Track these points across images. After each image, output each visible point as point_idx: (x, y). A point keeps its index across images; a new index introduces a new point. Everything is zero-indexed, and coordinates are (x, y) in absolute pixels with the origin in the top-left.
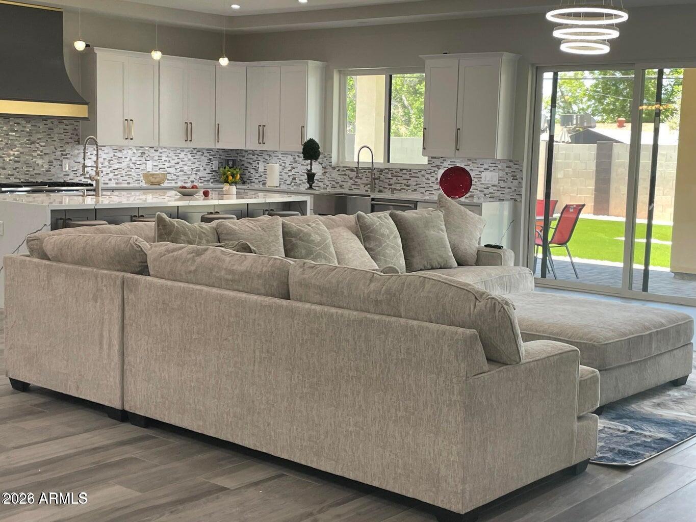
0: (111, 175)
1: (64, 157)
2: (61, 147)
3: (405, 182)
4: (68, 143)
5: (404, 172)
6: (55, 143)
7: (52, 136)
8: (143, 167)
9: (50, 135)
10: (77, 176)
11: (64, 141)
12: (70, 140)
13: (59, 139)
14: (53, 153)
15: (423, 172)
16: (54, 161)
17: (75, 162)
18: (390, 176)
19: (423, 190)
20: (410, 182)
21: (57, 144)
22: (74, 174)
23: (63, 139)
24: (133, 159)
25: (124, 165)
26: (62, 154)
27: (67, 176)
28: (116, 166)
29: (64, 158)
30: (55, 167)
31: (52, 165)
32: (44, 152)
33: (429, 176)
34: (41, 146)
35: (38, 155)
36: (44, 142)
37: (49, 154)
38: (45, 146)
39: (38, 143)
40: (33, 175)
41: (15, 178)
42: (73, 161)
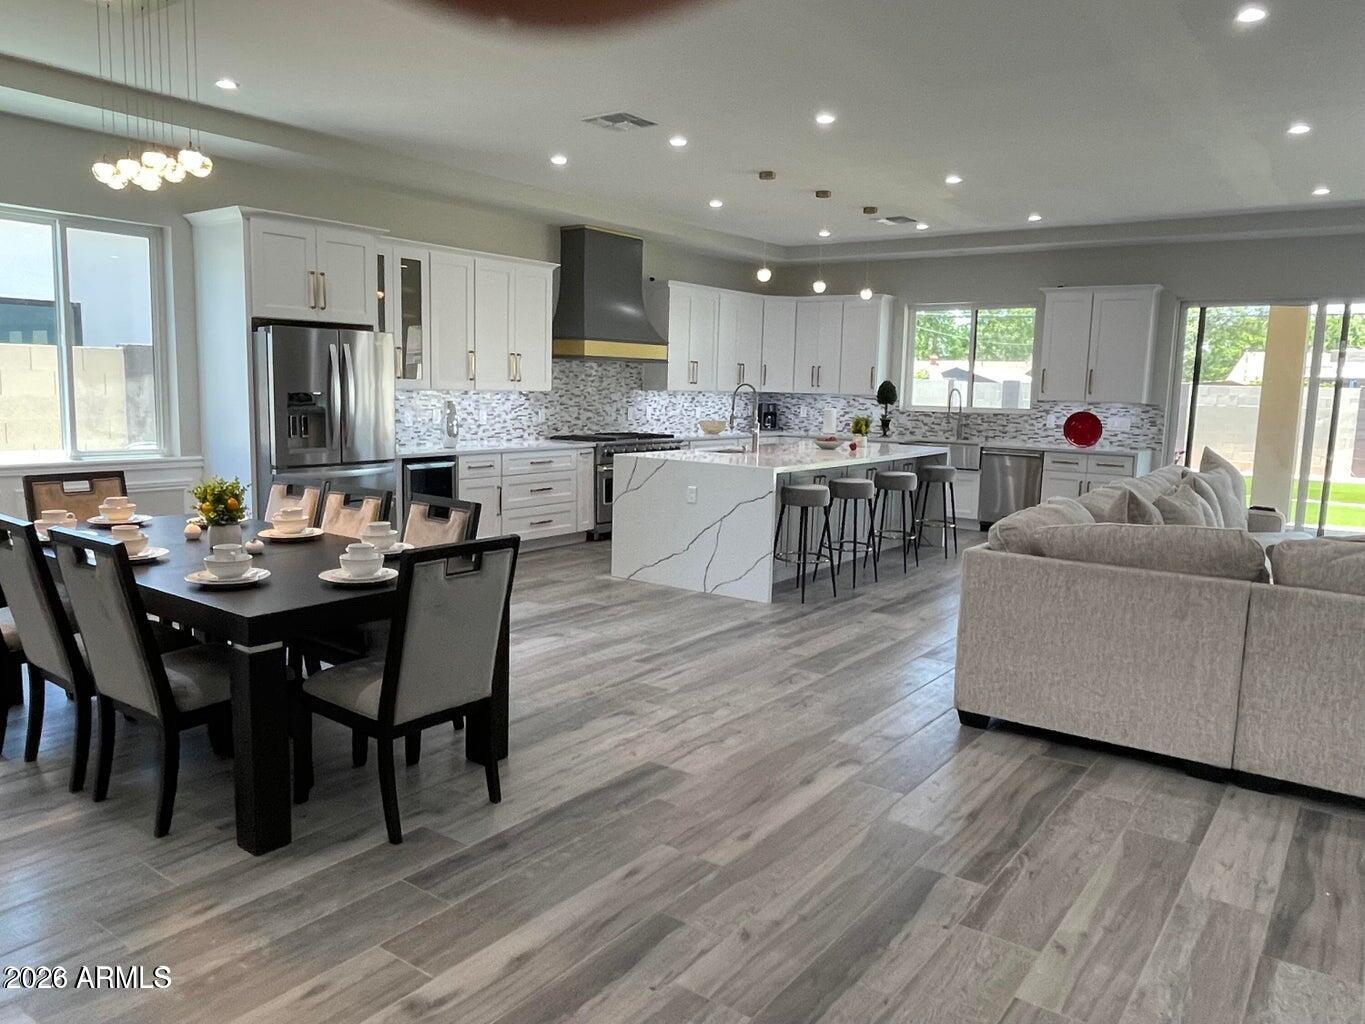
0: (667, 423)
1: (629, 404)
2: (627, 393)
3: (1001, 428)
4: (632, 389)
5: (999, 417)
6: (622, 389)
7: (620, 380)
8: (692, 413)
9: (618, 379)
10: (639, 426)
11: (630, 387)
12: (634, 386)
13: (626, 385)
14: (620, 399)
15: (1025, 418)
16: (620, 409)
17: (638, 410)
18: (980, 422)
19: (1025, 438)
20: (1007, 429)
21: (624, 390)
22: (637, 423)
23: (629, 385)
24: (686, 405)
25: (678, 411)
28: (670, 414)
29: (629, 406)
31: (619, 414)
32: (613, 398)
33: (1034, 422)
34: (611, 393)
35: (608, 403)
36: (613, 388)
37: (616, 401)
38: (614, 393)
39: (608, 390)
40: (603, 426)
41: (588, 430)
42: (636, 408)
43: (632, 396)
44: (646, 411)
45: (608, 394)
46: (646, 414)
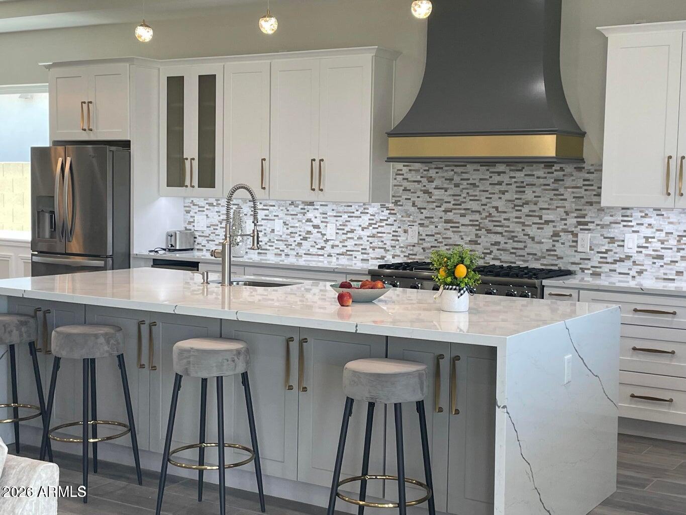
2: (576, 210)
6: (566, 204)
7: (562, 191)
9: (557, 190)
10: (607, 263)
13: (574, 197)
14: (562, 219)
16: (561, 234)
17: (605, 238)
21: (570, 205)
22: (601, 258)
23: (583, 197)
26: (579, 223)
27: (586, 262)
29: (581, 229)
30: (563, 244)
31: (558, 241)
32: (545, 217)
34: (541, 209)
35: (534, 223)
36: (546, 202)
37: (553, 221)
38: (548, 209)
39: (536, 204)
40: (524, 256)
41: (493, 259)
42: (599, 235)
43: (590, 214)
44: (623, 241)
45: (534, 211)
46: (623, 246)
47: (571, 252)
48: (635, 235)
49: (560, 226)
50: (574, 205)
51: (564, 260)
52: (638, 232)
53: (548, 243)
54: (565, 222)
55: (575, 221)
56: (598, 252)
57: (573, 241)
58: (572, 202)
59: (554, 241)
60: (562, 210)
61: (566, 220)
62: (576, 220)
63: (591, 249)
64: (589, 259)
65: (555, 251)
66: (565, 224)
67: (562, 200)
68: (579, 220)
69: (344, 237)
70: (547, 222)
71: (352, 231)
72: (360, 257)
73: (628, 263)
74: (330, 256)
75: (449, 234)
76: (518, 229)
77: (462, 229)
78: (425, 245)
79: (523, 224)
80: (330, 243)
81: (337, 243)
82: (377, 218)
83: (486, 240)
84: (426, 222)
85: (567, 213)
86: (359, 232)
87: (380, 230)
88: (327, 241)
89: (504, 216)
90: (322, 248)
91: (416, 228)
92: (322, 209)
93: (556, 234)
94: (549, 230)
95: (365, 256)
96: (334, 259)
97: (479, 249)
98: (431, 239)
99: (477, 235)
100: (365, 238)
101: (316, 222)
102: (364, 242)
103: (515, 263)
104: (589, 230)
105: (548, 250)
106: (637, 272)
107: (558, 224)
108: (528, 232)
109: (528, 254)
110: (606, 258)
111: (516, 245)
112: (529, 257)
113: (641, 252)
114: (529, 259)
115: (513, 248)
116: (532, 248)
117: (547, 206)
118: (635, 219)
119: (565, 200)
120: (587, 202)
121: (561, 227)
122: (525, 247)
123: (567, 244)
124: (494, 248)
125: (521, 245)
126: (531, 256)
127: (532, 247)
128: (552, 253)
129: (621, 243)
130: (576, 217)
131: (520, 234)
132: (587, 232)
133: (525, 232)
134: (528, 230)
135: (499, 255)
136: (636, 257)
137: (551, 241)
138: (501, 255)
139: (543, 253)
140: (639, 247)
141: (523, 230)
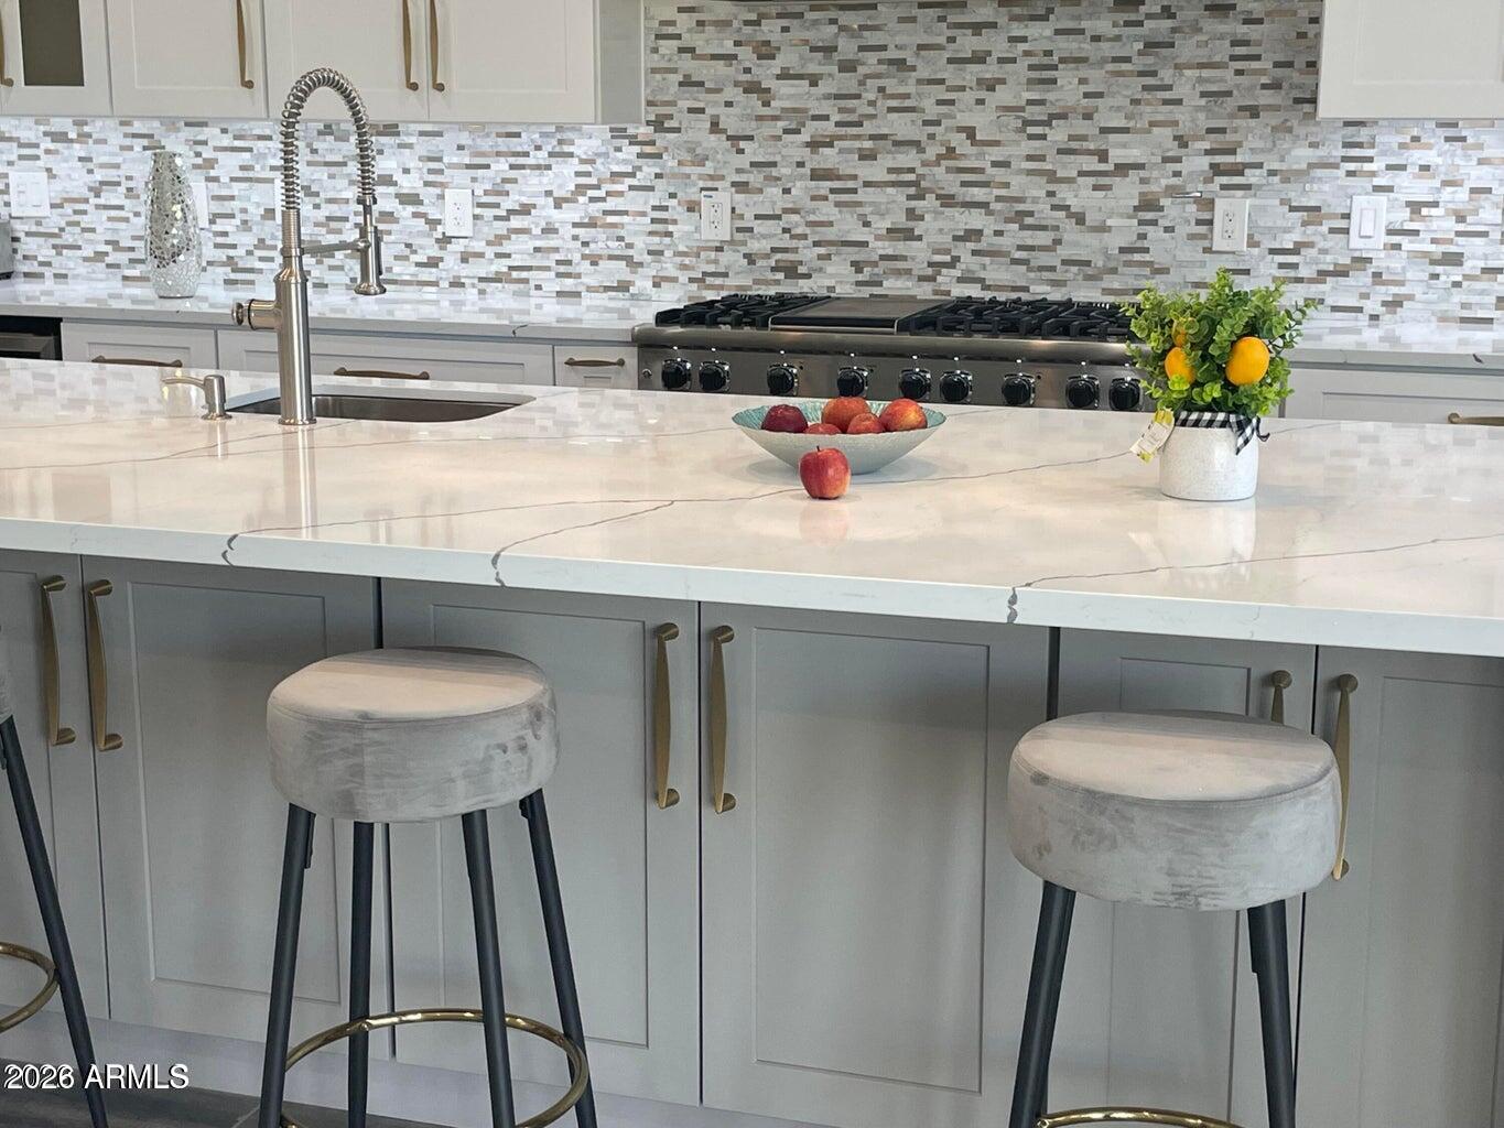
1: (1225, 180)
2: (1210, 131)
6: (1178, 113)
10: (1299, 280)
11: (1231, 104)
12: (1266, 98)
13: (1203, 94)
14: (1166, 160)
16: (1165, 202)
17: (1293, 209)
21: (1192, 117)
22: (1281, 266)
26: (1217, 170)
29: (1224, 187)
30: (1169, 229)
31: (1154, 223)
32: (1117, 155)
34: (1104, 131)
35: (1082, 174)
36: (1119, 109)
37: (1141, 166)
38: (1125, 130)
39: (1088, 116)
40: (1052, 269)
41: (960, 280)
42: (1277, 202)
43: (1253, 142)
44: (1347, 216)
45: (1084, 138)
46: (1346, 231)
47: (1191, 252)
48: (1382, 198)
49: (1162, 180)
50: (1201, 116)
51: (1173, 276)
52: (1389, 189)
53: (1124, 230)
54: (1177, 167)
55: (1205, 162)
56: (1273, 251)
57: (1199, 222)
58: (1198, 109)
59: (1141, 223)
60: (1168, 132)
61: (1178, 160)
62: (1207, 160)
63: (1253, 243)
64: (1247, 272)
65: (1146, 250)
66: (1177, 174)
67: (1166, 102)
68: (1218, 159)
69: (501, 227)
70: (1122, 169)
71: (525, 210)
72: (552, 285)
73: (1361, 279)
74: (457, 284)
75: (827, 211)
76: (1037, 189)
77: (864, 195)
78: (755, 246)
79: (1052, 176)
80: (457, 247)
81: (479, 246)
82: (602, 169)
83: (937, 226)
84: (755, 178)
85: (1182, 142)
86: (546, 212)
87: (611, 204)
88: (445, 240)
89: (996, 154)
90: (433, 263)
91: (725, 197)
92: (424, 146)
93: (1148, 204)
94: (1127, 191)
95: (569, 284)
96: (471, 294)
97: (919, 253)
98: (773, 227)
99: (911, 214)
100: (570, 231)
101: (408, 184)
102: (564, 242)
103: (1026, 289)
104: (1247, 187)
105: (1122, 250)
106: (1385, 304)
107: (1155, 174)
108: (1064, 199)
109: (1065, 262)
110: (1295, 266)
111: (1029, 238)
112: (1066, 271)
113: (1397, 247)
114: (1070, 276)
115: (1020, 248)
116: (1076, 244)
117: (1122, 123)
118: (1383, 153)
119: (1179, 102)
120: (1241, 108)
121: (1164, 182)
122: (1058, 242)
123: (1183, 231)
124: (964, 250)
125: (1044, 238)
126: (1075, 269)
127: (1078, 243)
128: (1137, 257)
129: (1342, 224)
130: (1208, 152)
131: (1041, 206)
132: (1240, 193)
133: (1055, 201)
134: (1066, 195)
135: (974, 267)
136: (1382, 261)
137: (1135, 222)
138: (984, 267)
139: (1108, 257)
140: (1390, 232)
141: (1051, 194)
